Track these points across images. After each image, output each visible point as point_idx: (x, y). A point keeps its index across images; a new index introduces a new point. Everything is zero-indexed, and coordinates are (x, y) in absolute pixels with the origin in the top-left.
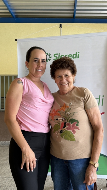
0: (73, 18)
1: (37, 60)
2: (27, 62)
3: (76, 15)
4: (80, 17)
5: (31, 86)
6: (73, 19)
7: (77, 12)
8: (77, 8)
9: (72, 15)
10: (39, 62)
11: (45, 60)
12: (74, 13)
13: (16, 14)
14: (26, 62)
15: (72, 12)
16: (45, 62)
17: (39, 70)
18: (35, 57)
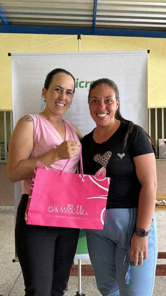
0: (92, 27)
1: (59, 89)
2: (45, 89)
3: (96, 23)
4: (102, 26)
5: (45, 128)
6: (93, 29)
7: (97, 19)
8: (98, 14)
9: (91, 23)
10: (62, 92)
11: (71, 92)
12: (94, 21)
13: (9, 20)
14: (43, 89)
15: (91, 18)
16: (71, 94)
17: (60, 105)
18: (58, 85)
